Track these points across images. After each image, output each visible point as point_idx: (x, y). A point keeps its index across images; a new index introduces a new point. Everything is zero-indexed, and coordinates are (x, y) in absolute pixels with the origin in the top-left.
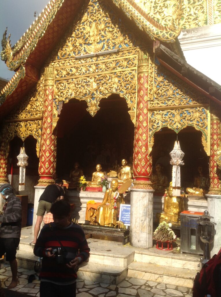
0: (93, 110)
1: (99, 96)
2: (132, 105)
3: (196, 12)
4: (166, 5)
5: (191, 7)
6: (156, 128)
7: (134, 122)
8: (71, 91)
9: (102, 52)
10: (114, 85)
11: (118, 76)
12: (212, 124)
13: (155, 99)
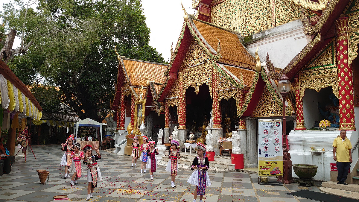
0: (197, 91)
1: (199, 85)
2: (211, 88)
3: (266, 20)
4: (251, 17)
5: (264, 17)
6: (220, 99)
7: (211, 96)
8: (189, 83)
9: (199, 64)
10: (205, 79)
11: (206, 75)
12: (239, 96)
13: (219, 85)
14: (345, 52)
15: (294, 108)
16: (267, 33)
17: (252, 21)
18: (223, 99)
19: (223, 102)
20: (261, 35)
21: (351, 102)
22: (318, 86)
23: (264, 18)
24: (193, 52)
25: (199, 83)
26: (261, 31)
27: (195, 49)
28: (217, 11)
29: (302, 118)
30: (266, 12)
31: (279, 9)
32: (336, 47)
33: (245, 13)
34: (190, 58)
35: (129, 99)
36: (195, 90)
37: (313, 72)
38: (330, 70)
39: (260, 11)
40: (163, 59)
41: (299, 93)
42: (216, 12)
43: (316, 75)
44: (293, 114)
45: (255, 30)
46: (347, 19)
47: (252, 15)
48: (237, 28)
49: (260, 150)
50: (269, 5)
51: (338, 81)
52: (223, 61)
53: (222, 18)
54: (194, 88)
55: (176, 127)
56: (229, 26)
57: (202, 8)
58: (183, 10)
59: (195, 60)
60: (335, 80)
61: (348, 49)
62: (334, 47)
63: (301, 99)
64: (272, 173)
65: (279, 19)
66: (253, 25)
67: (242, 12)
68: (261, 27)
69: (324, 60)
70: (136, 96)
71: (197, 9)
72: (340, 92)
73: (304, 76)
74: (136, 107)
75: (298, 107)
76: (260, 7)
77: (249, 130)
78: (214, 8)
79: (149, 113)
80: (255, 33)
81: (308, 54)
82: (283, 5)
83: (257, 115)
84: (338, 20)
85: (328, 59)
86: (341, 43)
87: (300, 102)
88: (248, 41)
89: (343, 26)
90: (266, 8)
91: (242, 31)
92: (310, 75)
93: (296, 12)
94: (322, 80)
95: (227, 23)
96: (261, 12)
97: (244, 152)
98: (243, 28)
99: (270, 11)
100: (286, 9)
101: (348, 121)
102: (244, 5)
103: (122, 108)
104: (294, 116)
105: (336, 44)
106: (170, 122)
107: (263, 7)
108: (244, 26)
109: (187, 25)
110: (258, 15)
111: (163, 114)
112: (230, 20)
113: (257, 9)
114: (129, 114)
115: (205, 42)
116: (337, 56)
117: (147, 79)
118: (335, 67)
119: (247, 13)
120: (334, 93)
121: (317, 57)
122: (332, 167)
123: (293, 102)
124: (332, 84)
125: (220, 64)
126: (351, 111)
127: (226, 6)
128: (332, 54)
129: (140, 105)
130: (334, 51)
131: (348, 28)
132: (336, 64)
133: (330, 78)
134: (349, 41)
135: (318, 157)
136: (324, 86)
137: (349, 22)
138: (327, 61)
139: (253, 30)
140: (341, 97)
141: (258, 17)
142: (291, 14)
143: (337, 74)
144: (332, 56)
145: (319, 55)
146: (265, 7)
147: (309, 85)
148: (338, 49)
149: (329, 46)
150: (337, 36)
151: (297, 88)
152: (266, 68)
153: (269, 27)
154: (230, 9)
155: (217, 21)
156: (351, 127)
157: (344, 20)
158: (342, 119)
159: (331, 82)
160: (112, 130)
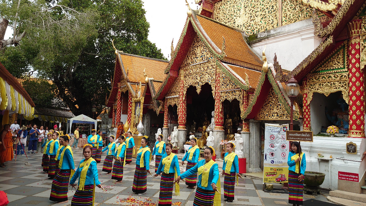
0: (198, 91)
1: (201, 84)
2: (213, 88)
3: (273, 18)
4: (256, 15)
6: (223, 99)
7: (214, 96)
8: (190, 81)
9: (202, 62)
10: (207, 79)
11: (208, 74)
12: (243, 97)
13: (222, 85)
14: (357, 56)
15: (302, 113)
16: (272, 32)
17: (258, 19)
18: (226, 100)
19: (226, 103)
20: (266, 34)
21: (362, 108)
22: (326, 90)
23: (270, 16)
24: (195, 49)
25: (201, 82)
26: (266, 30)
27: (198, 47)
28: (220, 7)
29: (309, 123)
30: (273, 10)
31: (286, 8)
32: (348, 50)
33: (250, 11)
34: (192, 56)
35: (126, 96)
36: (196, 89)
37: (322, 76)
38: (341, 74)
39: (266, 9)
40: (162, 55)
41: (307, 96)
42: (220, 9)
43: (325, 79)
44: (300, 118)
45: (260, 29)
46: (361, 22)
47: (257, 13)
48: (241, 26)
49: (266, 156)
50: (276, 3)
51: (349, 86)
52: (227, 61)
53: (226, 15)
54: (195, 87)
55: (175, 127)
56: (233, 23)
57: (206, 3)
58: (186, 5)
59: (197, 58)
60: (345, 85)
61: (361, 53)
62: (346, 50)
63: (308, 103)
64: (278, 180)
65: (286, 19)
66: (258, 23)
67: (247, 9)
68: (267, 25)
69: (335, 63)
70: (134, 93)
71: (200, 5)
72: (351, 97)
73: (312, 79)
74: (134, 104)
75: (305, 111)
76: (266, 4)
77: (252, 133)
78: (218, 4)
79: (147, 111)
80: (260, 32)
81: (318, 57)
82: (291, 4)
83: (261, 118)
84: (352, 22)
85: (339, 62)
86: (354, 46)
87: (308, 106)
88: (253, 40)
89: (356, 29)
90: (273, 6)
91: (247, 30)
92: (319, 78)
93: (304, 12)
94: (331, 84)
95: (231, 21)
96: (267, 11)
97: (247, 156)
98: (248, 26)
99: (277, 9)
100: (293, 8)
101: (358, 128)
102: (250, 2)
103: (118, 104)
104: (300, 121)
105: (348, 47)
106: (169, 121)
107: (269, 5)
108: (249, 24)
109: (190, 21)
110: (263, 13)
111: (162, 113)
112: (235, 18)
113: (263, 6)
114: (125, 111)
115: (209, 39)
116: (348, 59)
117: (146, 76)
118: (346, 72)
119: (253, 10)
120: (344, 98)
121: (327, 60)
122: (340, 175)
123: (301, 106)
124: (342, 89)
125: (224, 64)
126: (362, 118)
127: (230, 3)
128: (344, 57)
129: (138, 103)
130: (346, 54)
131: (361, 31)
132: (347, 68)
133: (340, 83)
134: (362, 45)
135: (325, 164)
136: (334, 90)
137: (362, 25)
138: (337, 64)
139: (258, 28)
140: (351, 103)
141: (264, 15)
142: (299, 13)
143: (347, 79)
144: (344, 60)
145: (330, 58)
146: (271, 5)
147: (318, 89)
148: (349, 52)
149: (340, 49)
150: (349, 39)
151: (305, 91)
152: (273, 69)
153: (275, 26)
154: (234, 6)
155: (221, 18)
156: (360, 134)
157: (357, 22)
158: (351, 126)
159: (341, 87)
160: (107, 127)
